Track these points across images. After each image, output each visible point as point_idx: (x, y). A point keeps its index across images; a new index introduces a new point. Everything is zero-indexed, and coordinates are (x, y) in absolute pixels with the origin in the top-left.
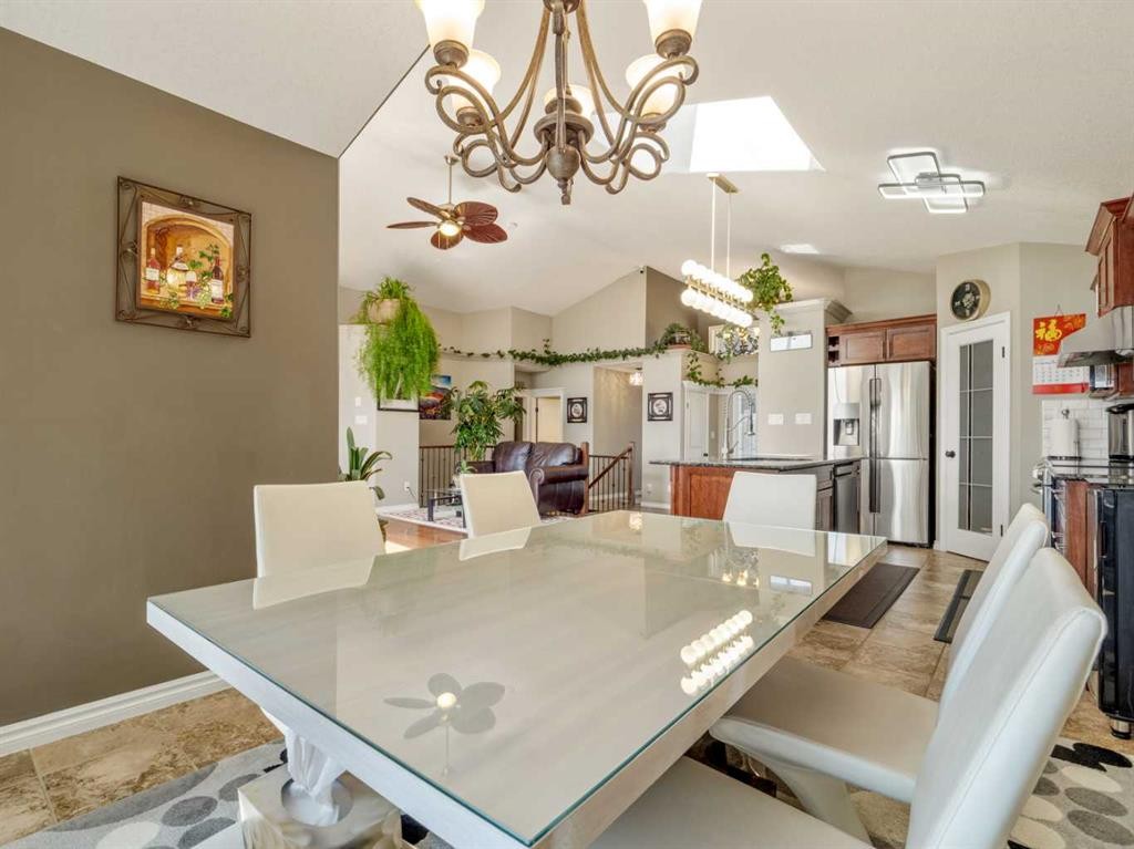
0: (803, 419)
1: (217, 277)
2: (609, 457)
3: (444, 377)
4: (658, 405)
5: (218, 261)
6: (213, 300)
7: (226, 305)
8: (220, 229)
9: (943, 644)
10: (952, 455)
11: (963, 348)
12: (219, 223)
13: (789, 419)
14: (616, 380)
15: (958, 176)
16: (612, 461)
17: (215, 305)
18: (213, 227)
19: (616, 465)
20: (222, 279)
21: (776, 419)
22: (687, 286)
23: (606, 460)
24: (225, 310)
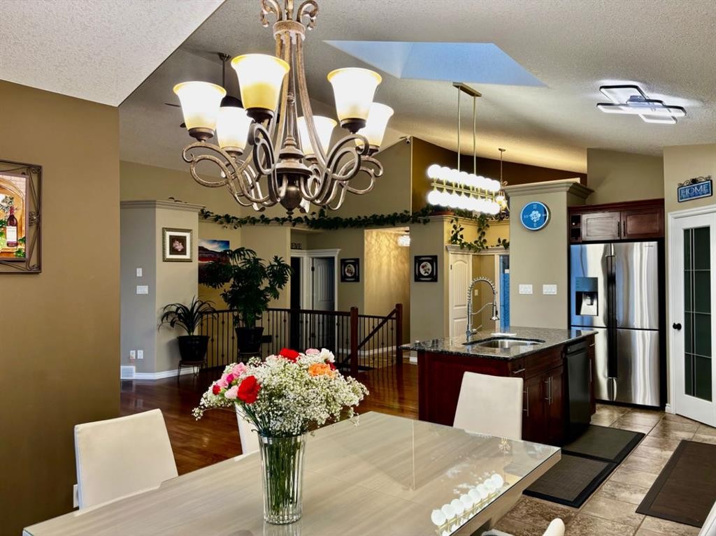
0: (550, 289)
1: (12, 224)
2: (378, 317)
3: (222, 242)
4: (423, 267)
5: (12, 210)
6: (8, 244)
7: (19, 247)
8: (14, 182)
9: (644, 516)
10: (677, 327)
11: (686, 231)
12: (13, 178)
13: (538, 289)
14: (386, 242)
15: (660, 102)
16: (381, 320)
17: (10, 249)
18: (9, 182)
19: (385, 325)
20: (16, 225)
21: (526, 289)
22: (433, 187)
23: (376, 320)
24: (19, 251)
